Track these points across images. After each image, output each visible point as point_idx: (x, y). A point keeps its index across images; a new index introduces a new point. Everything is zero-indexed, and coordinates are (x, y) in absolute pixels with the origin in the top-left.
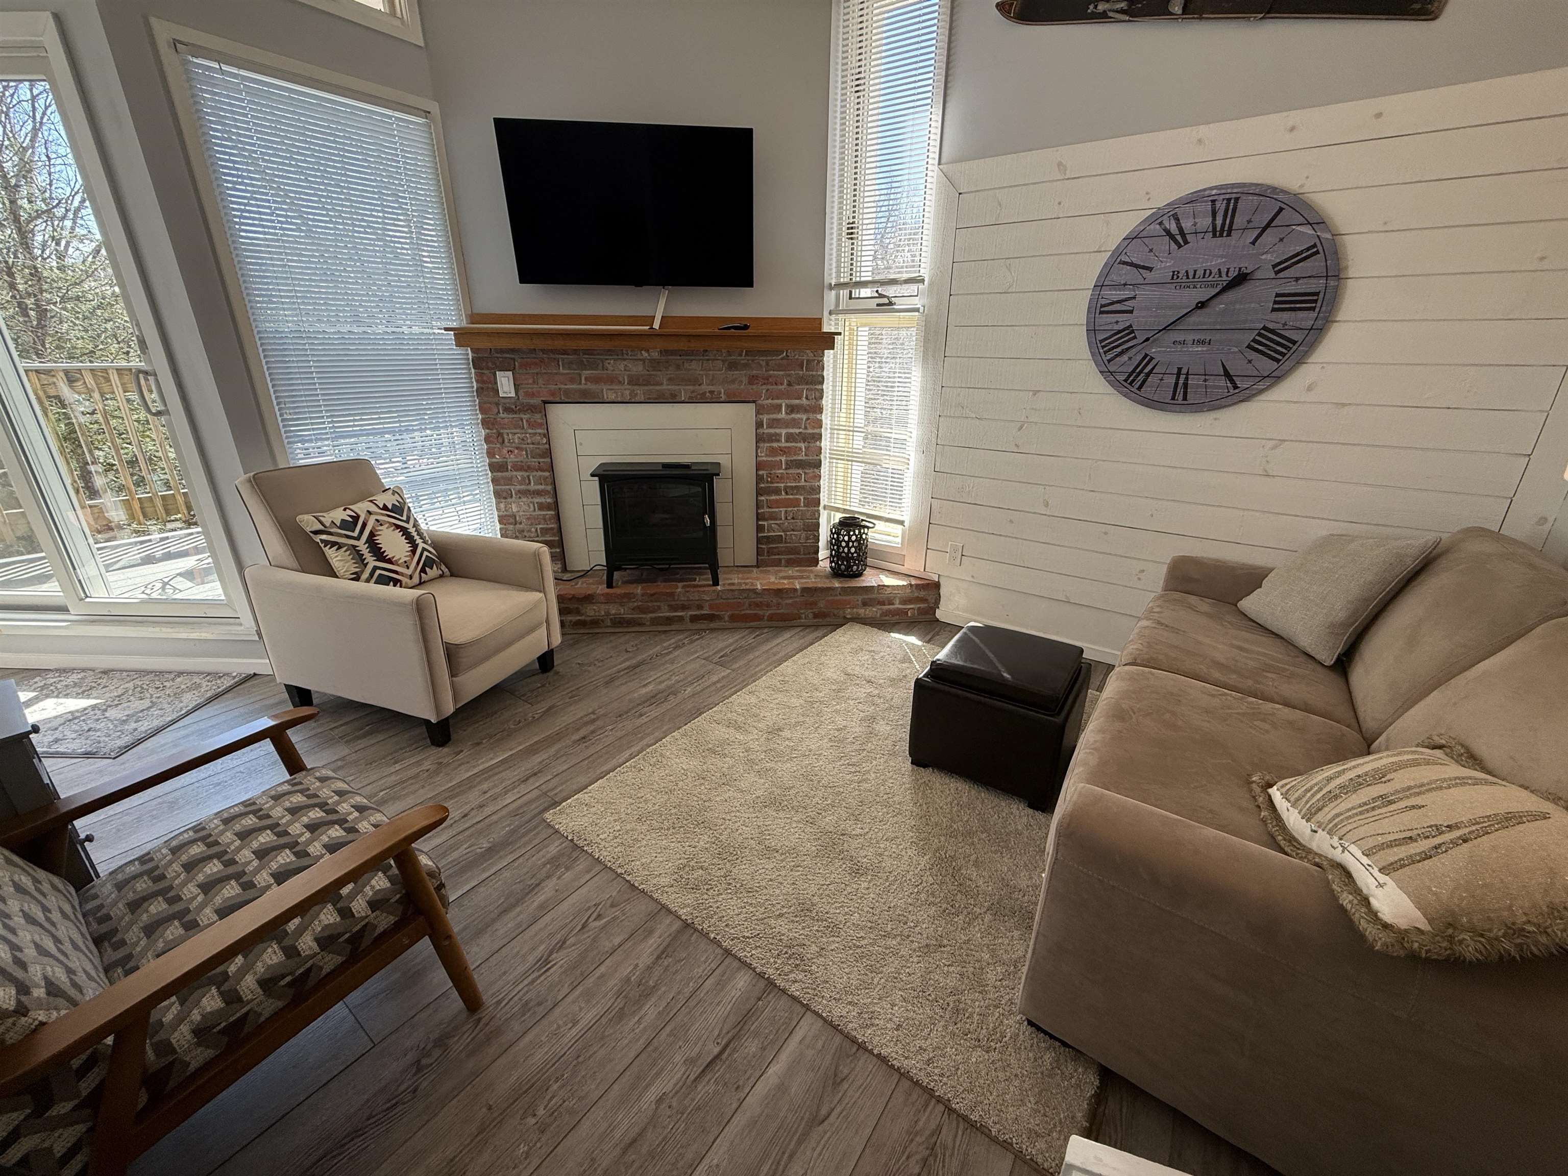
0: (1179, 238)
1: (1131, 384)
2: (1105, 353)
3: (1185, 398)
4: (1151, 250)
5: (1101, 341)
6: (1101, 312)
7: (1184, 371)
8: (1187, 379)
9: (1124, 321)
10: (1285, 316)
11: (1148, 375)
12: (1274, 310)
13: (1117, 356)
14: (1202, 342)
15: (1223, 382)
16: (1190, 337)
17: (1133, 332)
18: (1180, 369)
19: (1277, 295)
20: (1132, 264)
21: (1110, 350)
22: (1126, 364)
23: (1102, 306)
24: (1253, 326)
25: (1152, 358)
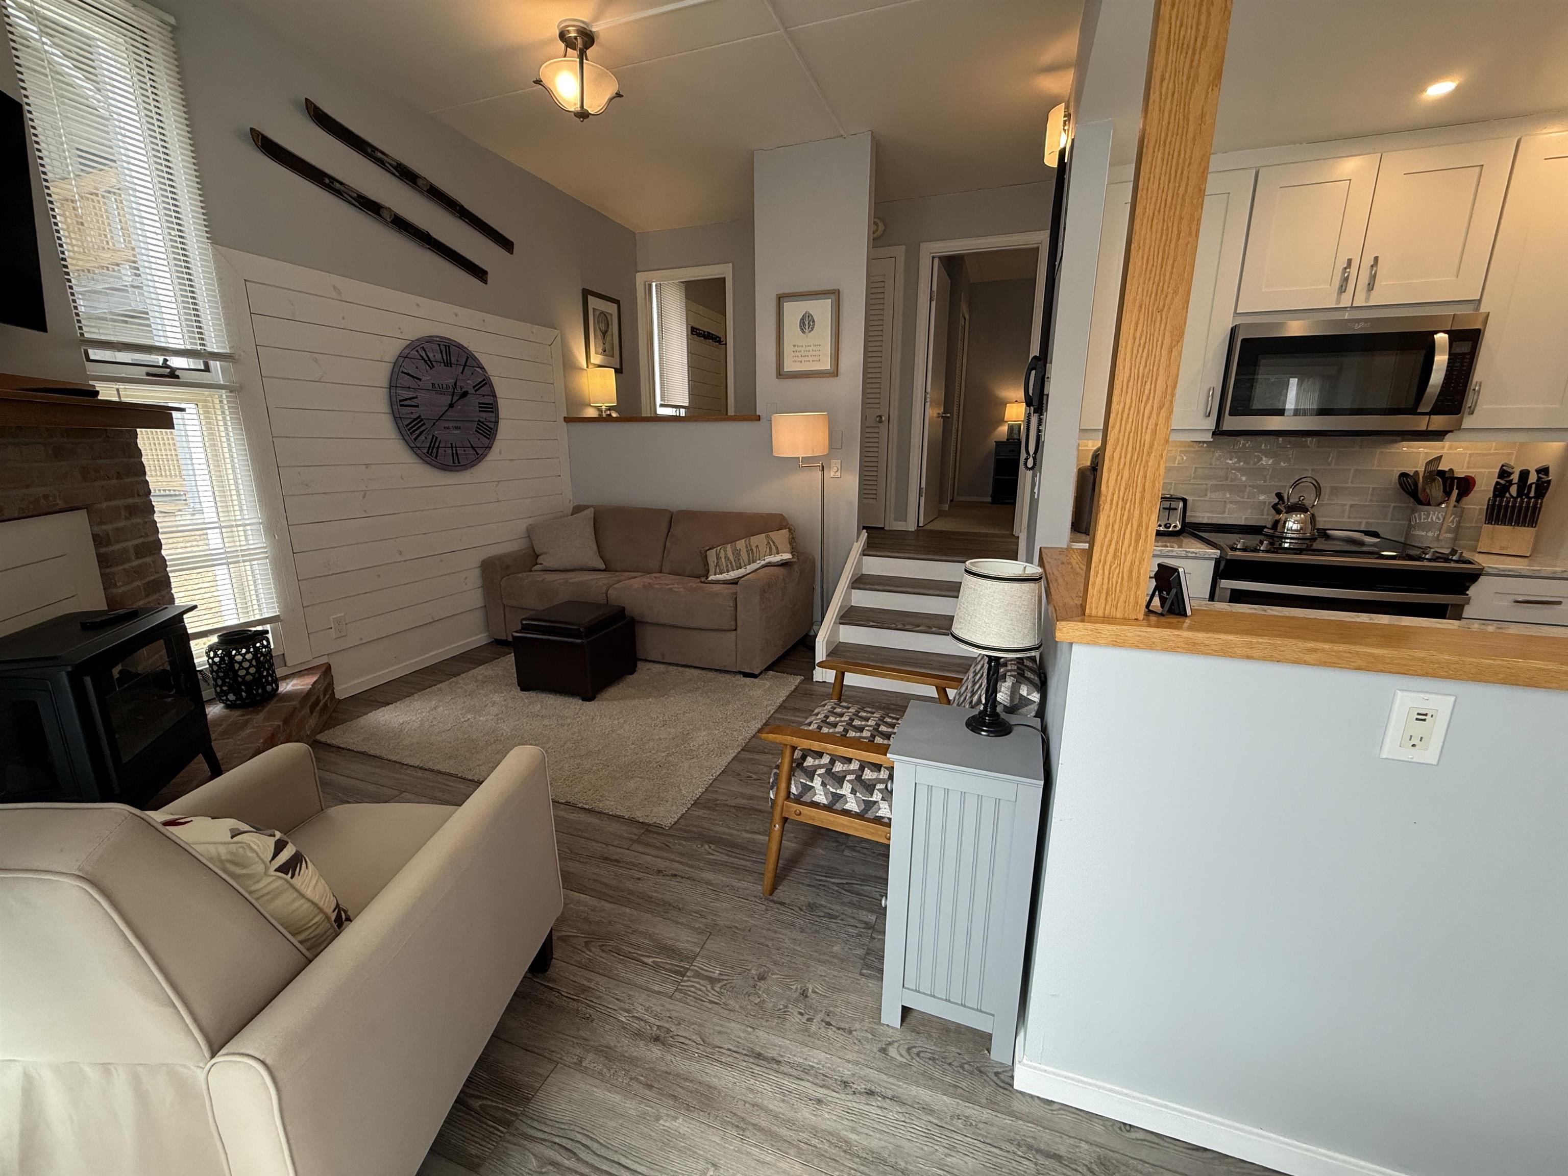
0: (428, 362)
1: (431, 455)
2: (411, 433)
3: (459, 463)
4: (417, 368)
5: (407, 425)
6: (401, 405)
7: (454, 445)
8: (456, 450)
9: (416, 412)
10: (484, 414)
11: (438, 448)
12: (480, 411)
13: (418, 436)
14: (457, 428)
15: (472, 452)
16: (451, 425)
17: (422, 420)
18: (452, 444)
19: (479, 403)
20: (408, 374)
21: (414, 431)
22: (424, 441)
23: (401, 401)
24: (474, 419)
25: (437, 438)
